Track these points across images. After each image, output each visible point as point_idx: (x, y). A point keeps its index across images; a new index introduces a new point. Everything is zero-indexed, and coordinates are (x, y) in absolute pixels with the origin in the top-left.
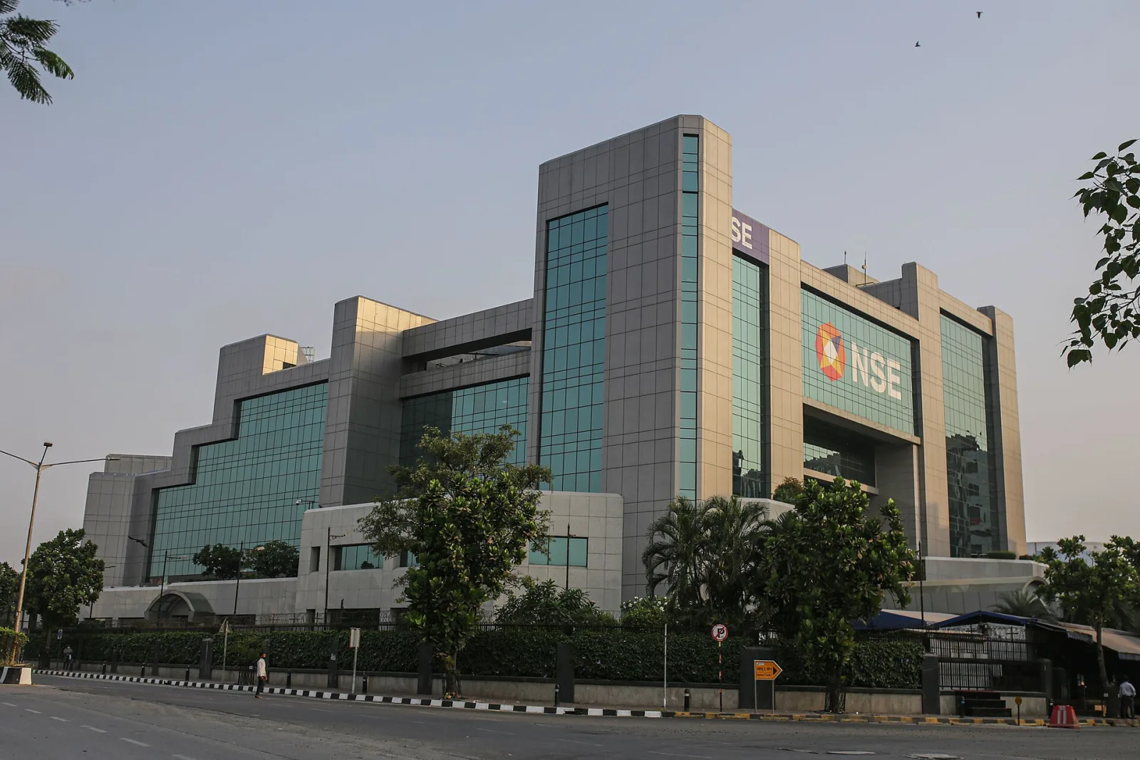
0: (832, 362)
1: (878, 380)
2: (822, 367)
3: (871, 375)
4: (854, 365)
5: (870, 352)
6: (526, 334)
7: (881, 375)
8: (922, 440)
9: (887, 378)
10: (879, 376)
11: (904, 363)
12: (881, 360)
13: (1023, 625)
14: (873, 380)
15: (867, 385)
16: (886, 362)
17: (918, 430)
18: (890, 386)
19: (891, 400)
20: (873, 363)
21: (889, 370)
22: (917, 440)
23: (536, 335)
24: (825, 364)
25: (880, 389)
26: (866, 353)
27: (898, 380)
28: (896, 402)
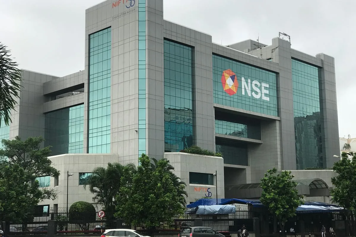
0: (230, 87)
1: (256, 93)
2: (225, 90)
3: (252, 90)
4: (243, 87)
5: (252, 81)
6: (81, 86)
7: (258, 90)
8: (281, 118)
9: (261, 92)
10: (257, 91)
11: (271, 84)
12: (258, 84)
13: (247, 204)
14: (253, 93)
15: (250, 96)
16: (261, 84)
17: (279, 113)
18: (263, 95)
19: (264, 101)
20: (253, 86)
21: (263, 88)
22: (278, 118)
23: (86, 86)
24: (226, 88)
25: (258, 97)
26: (249, 81)
27: (267, 92)
28: (267, 102)
